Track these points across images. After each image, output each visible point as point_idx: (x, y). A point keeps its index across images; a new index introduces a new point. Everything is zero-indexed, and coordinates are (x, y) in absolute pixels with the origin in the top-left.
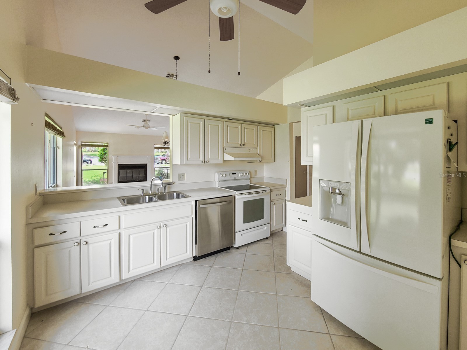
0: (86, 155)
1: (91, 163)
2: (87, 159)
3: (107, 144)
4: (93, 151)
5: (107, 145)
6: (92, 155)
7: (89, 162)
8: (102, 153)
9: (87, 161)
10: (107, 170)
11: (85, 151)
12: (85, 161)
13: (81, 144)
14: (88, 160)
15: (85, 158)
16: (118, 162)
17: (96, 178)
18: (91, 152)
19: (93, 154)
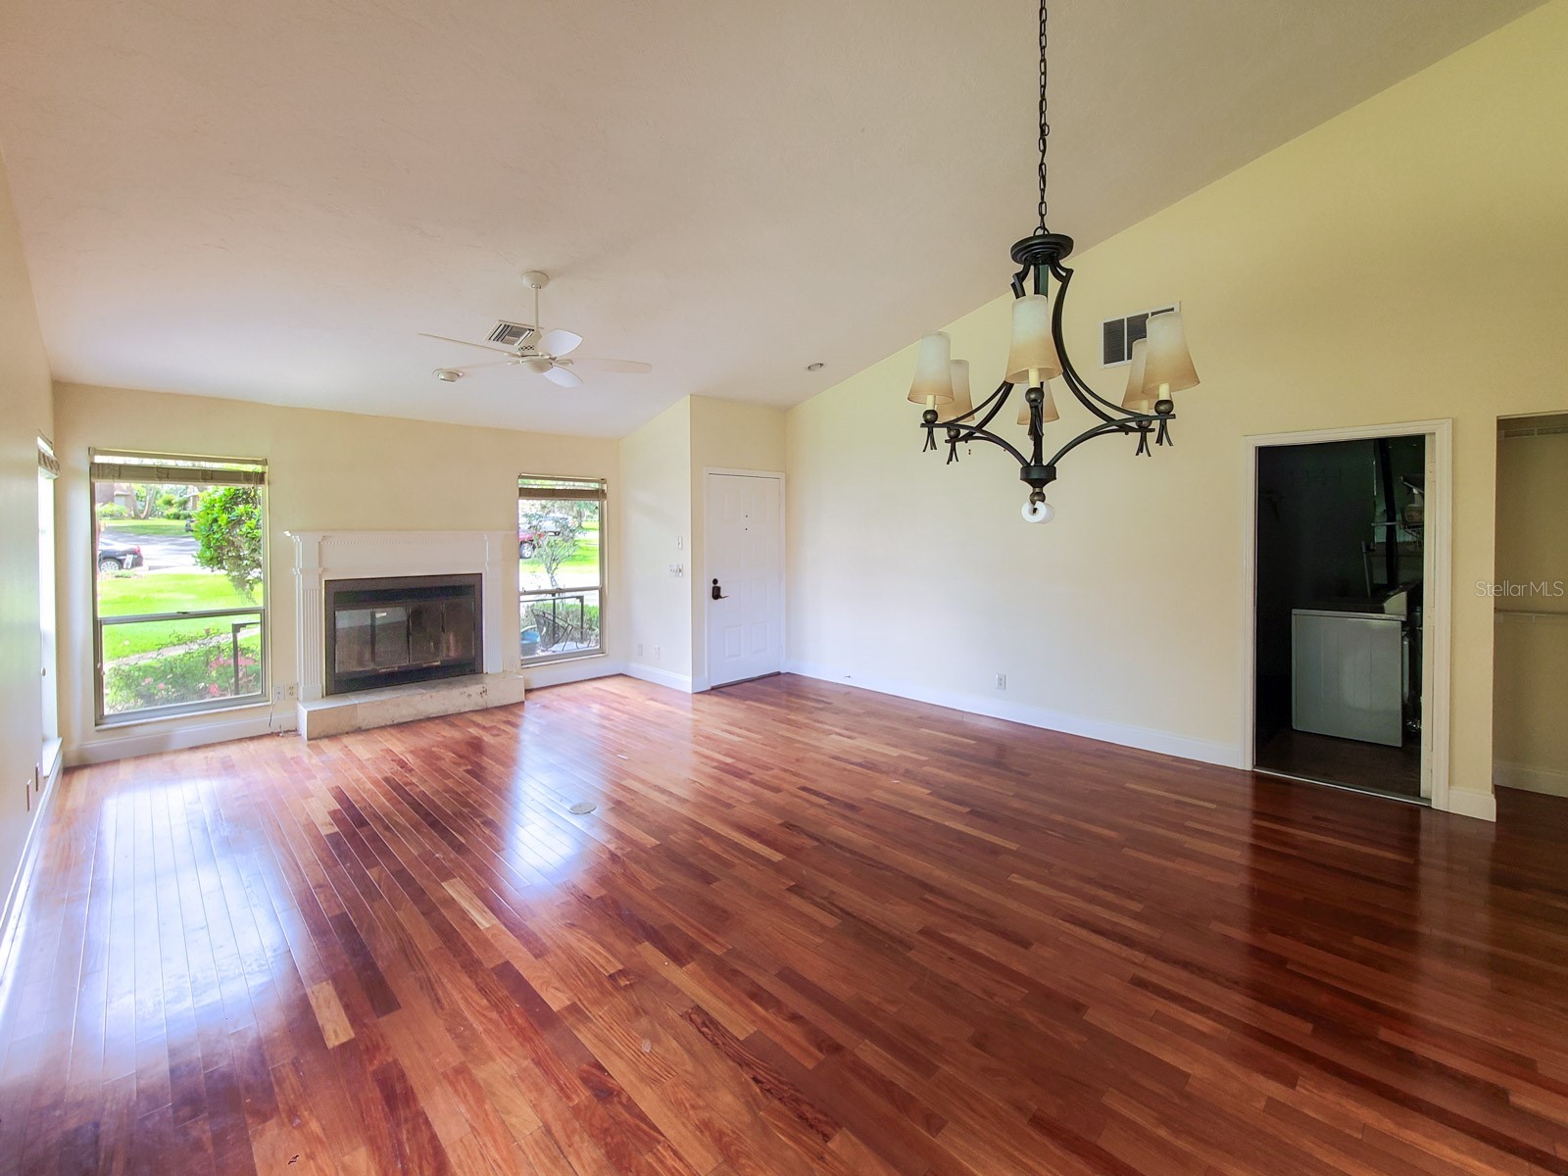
0: (110, 530)
1: (137, 563)
2: (119, 546)
3: (259, 468)
4: (143, 516)
5: (263, 474)
6: (142, 531)
7: (129, 559)
8: (215, 520)
9: (121, 558)
10: (262, 612)
11: (111, 515)
12: (109, 557)
13: (93, 464)
14: (125, 553)
15: (105, 544)
16: (325, 570)
17: (179, 651)
18: (137, 517)
19: (143, 527)
